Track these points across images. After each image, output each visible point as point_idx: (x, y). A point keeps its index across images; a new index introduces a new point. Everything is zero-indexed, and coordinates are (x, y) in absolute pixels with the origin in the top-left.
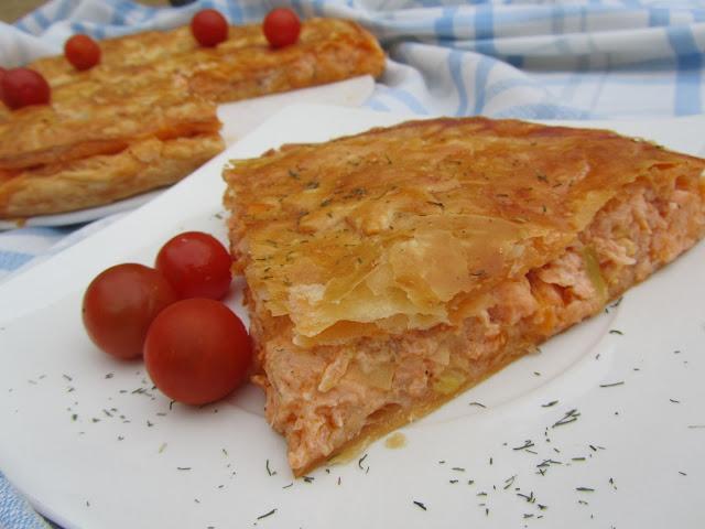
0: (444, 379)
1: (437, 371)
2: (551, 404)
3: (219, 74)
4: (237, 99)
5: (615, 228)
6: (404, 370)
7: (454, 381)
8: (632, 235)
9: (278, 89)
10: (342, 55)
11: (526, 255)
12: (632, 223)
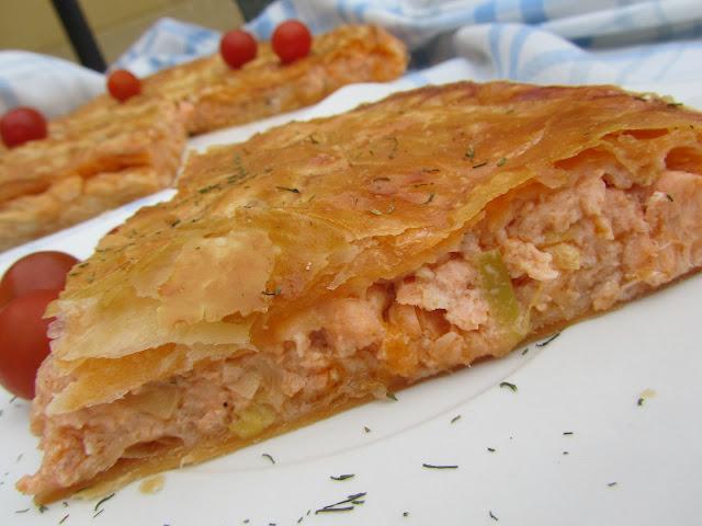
0: (246, 417)
1: (238, 405)
2: (343, 478)
5: (548, 229)
6: (197, 398)
7: (257, 421)
8: (579, 240)
11: (363, 260)
12: (578, 222)
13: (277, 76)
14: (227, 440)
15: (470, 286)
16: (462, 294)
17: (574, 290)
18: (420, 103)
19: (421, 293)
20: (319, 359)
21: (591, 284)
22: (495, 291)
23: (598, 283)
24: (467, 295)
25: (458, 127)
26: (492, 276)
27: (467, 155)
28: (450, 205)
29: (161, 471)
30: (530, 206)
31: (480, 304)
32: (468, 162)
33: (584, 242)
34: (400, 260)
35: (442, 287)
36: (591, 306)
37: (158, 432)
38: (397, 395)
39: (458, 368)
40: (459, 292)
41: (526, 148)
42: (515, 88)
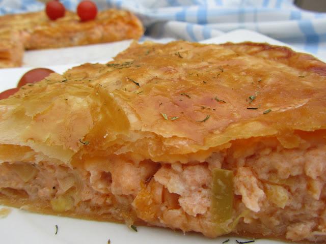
0: (60, 199)
1: (59, 192)
3: (48, 33)
4: (58, 47)
5: (273, 172)
6: (43, 178)
7: (63, 205)
9: (81, 44)
10: (118, 28)
11: (142, 144)
12: (297, 177)
13: (78, 26)
14: (46, 207)
15: (204, 186)
16: (196, 190)
17: (278, 218)
18: (256, 52)
19: (169, 178)
20: (102, 189)
21: (291, 219)
22: (219, 197)
23: (296, 221)
24: (200, 192)
25: (261, 76)
26: (220, 186)
27: (250, 98)
28: (213, 129)
29: (13, 206)
30: (268, 151)
31: (205, 200)
32: (248, 103)
33: (296, 191)
34: (162, 154)
35: (184, 181)
36: (285, 234)
37: (20, 186)
38: (138, 228)
39: (178, 231)
40: (193, 188)
41: (289, 108)
42: (313, 62)
